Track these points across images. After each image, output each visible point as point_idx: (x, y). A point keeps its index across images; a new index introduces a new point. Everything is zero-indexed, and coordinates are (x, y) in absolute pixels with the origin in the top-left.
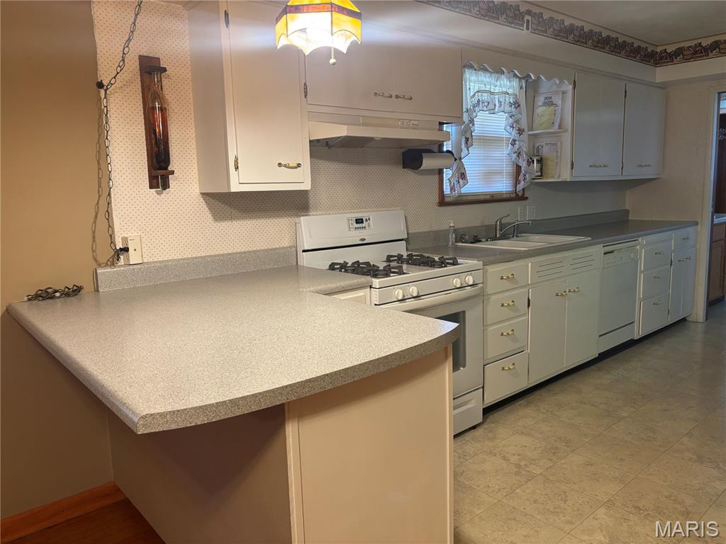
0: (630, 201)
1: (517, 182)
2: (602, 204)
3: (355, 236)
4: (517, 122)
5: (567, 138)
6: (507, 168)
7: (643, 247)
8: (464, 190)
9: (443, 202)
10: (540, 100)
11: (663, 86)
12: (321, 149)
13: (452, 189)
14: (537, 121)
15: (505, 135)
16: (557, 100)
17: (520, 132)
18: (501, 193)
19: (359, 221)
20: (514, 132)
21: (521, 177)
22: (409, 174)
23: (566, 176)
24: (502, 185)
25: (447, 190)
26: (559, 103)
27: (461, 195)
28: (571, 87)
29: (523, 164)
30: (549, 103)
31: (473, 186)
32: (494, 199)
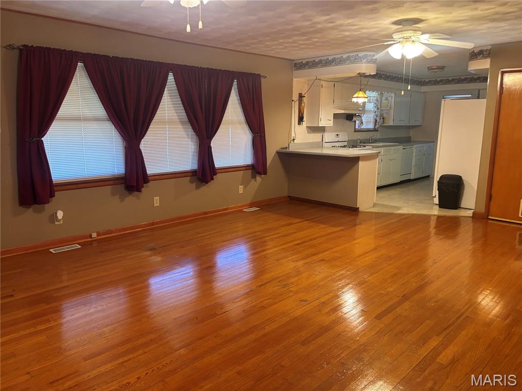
0: (412, 133)
1: (375, 125)
2: (402, 134)
3: (337, 139)
4: (377, 106)
5: (392, 111)
6: (372, 120)
7: (415, 148)
8: (362, 127)
9: (355, 131)
10: (384, 98)
11: (424, 92)
12: (336, 116)
13: (359, 127)
14: (382, 105)
15: (373, 109)
16: (389, 99)
17: (378, 109)
18: (370, 129)
19: (337, 135)
20: (376, 109)
21: (377, 124)
22: (348, 122)
23: (391, 124)
24: (371, 126)
25: (357, 127)
26: (390, 99)
27: (361, 129)
28: (394, 95)
29: (378, 120)
30: (387, 99)
31: (364, 127)
32: (368, 130)
